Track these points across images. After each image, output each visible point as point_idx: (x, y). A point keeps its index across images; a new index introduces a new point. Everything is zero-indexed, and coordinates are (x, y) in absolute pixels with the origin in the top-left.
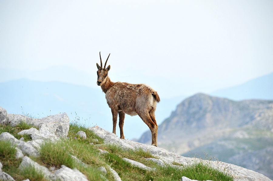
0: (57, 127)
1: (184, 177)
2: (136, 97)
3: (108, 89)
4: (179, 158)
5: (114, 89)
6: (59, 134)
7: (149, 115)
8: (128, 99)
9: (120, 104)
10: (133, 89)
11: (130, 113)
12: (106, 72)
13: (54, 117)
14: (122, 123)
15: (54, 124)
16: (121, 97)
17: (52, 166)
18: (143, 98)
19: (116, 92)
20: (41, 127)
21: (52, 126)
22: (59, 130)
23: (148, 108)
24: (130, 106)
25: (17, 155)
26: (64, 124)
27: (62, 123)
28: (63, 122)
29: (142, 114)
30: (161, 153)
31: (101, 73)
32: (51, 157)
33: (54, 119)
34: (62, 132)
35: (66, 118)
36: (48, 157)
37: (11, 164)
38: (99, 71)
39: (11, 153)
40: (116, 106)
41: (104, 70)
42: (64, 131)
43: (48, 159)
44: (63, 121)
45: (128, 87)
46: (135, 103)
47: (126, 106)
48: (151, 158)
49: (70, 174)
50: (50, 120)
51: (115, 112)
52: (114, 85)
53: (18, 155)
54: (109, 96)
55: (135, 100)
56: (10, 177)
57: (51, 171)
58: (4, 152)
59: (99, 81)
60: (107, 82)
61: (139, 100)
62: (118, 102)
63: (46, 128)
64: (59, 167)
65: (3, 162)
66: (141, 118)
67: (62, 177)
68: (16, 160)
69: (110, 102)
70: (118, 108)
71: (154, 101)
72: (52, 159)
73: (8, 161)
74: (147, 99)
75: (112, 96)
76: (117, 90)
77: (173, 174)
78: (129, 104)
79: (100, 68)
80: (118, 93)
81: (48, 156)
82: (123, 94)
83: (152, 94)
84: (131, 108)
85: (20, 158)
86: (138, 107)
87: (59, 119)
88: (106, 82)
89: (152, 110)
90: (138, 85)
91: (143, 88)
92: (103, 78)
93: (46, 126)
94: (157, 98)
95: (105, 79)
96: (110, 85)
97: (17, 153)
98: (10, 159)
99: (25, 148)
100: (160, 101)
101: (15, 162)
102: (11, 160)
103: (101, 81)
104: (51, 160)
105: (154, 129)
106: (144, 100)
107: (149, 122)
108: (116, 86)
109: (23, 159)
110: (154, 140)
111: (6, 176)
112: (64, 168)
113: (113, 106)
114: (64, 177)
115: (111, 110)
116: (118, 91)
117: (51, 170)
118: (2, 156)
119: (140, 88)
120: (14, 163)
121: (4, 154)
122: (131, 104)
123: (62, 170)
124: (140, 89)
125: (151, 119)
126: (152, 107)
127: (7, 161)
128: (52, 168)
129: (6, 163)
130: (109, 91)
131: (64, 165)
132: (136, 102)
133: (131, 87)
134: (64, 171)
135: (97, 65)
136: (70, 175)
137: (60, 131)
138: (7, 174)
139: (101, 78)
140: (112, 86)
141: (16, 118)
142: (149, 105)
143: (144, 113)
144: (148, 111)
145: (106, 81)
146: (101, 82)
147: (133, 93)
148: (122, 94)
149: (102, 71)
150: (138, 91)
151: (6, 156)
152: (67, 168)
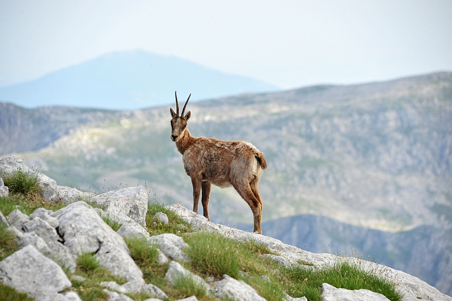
0: (131, 208)
1: (325, 283)
2: (231, 161)
3: (187, 147)
4: (300, 253)
5: (195, 149)
6: (134, 217)
7: (249, 187)
8: (219, 163)
9: (206, 170)
10: (226, 148)
11: (220, 183)
12: (184, 122)
13: (125, 192)
14: (206, 199)
15: (127, 202)
16: (207, 159)
17: (209, 276)
18: (242, 161)
19: (198, 152)
20: (107, 207)
21: (124, 206)
22: (133, 211)
23: (249, 178)
24: (221, 173)
25: (160, 258)
26: (141, 202)
27: (138, 202)
28: (139, 200)
29: (240, 186)
30: (274, 245)
31: (177, 124)
32: (207, 262)
33: (124, 194)
34: (137, 214)
35: (143, 193)
36: (203, 262)
37: (154, 271)
38: (174, 121)
39: (152, 256)
40: (200, 173)
41: (182, 118)
42: (140, 213)
43: (203, 265)
44: (139, 198)
45: (218, 145)
46: (229, 170)
47: (216, 174)
48: (269, 255)
49: (238, 288)
50: (119, 196)
51: (198, 182)
52: (195, 143)
53: (162, 259)
54: (189, 158)
55: (230, 166)
56: (161, 291)
57: (209, 283)
58: (142, 254)
59: (175, 135)
60: (186, 136)
61: (236, 165)
62: (202, 167)
63: (114, 208)
64: (220, 277)
65: (143, 268)
66: (238, 192)
67: (229, 292)
68: (160, 266)
69: (190, 167)
70: (201, 177)
71: (258, 167)
72: (209, 266)
73: (150, 267)
74: (247, 164)
75: (192, 158)
76: (201, 149)
77: (306, 279)
78: (220, 170)
79: (175, 116)
80: (202, 155)
81: (204, 260)
82: (211, 155)
83: (255, 157)
84: (223, 177)
85: (165, 263)
86: (234, 176)
87: (133, 195)
88: (184, 137)
89: (254, 181)
90: (233, 143)
91: (242, 147)
92: (179, 131)
93: (115, 205)
94: (263, 162)
95: (183, 132)
96: (189, 142)
97: (159, 255)
98: (152, 264)
99: (166, 248)
100: (267, 166)
101: (159, 269)
102: (153, 267)
103: (177, 135)
104: (207, 267)
105: (258, 209)
106: (243, 165)
107: (250, 199)
108: (198, 143)
109: (171, 265)
110: (257, 226)
111: (155, 290)
112: (227, 278)
113: (194, 173)
114: (232, 292)
115: (192, 179)
116: (202, 152)
117: (209, 281)
118: (139, 260)
119: (237, 147)
120: (157, 271)
121: (143, 258)
122: (224, 171)
123: (226, 282)
124: (237, 149)
125: (252, 193)
126: (255, 176)
127: (148, 267)
128: (211, 279)
129: (147, 270)
130: (189, 151)
131: (227, 274)
132: (231, 168)
133: (222, 145)
134: (228, 283)
135: (171, 110)
136: (238, 290)
137: (135, 212)
138: (156, 287)
139: (176, 130)
140: (192, 144)
141: (70, 193)
142: (250, 173)
143: (243, 184)
144: (248, 182)
145: (184, 135)
146: (177, 137)
147: (227, 155)
148: (208, 155)
149: (179, 120)
150: (233, 151)
151: (145, 259)
152: (232, 279)
